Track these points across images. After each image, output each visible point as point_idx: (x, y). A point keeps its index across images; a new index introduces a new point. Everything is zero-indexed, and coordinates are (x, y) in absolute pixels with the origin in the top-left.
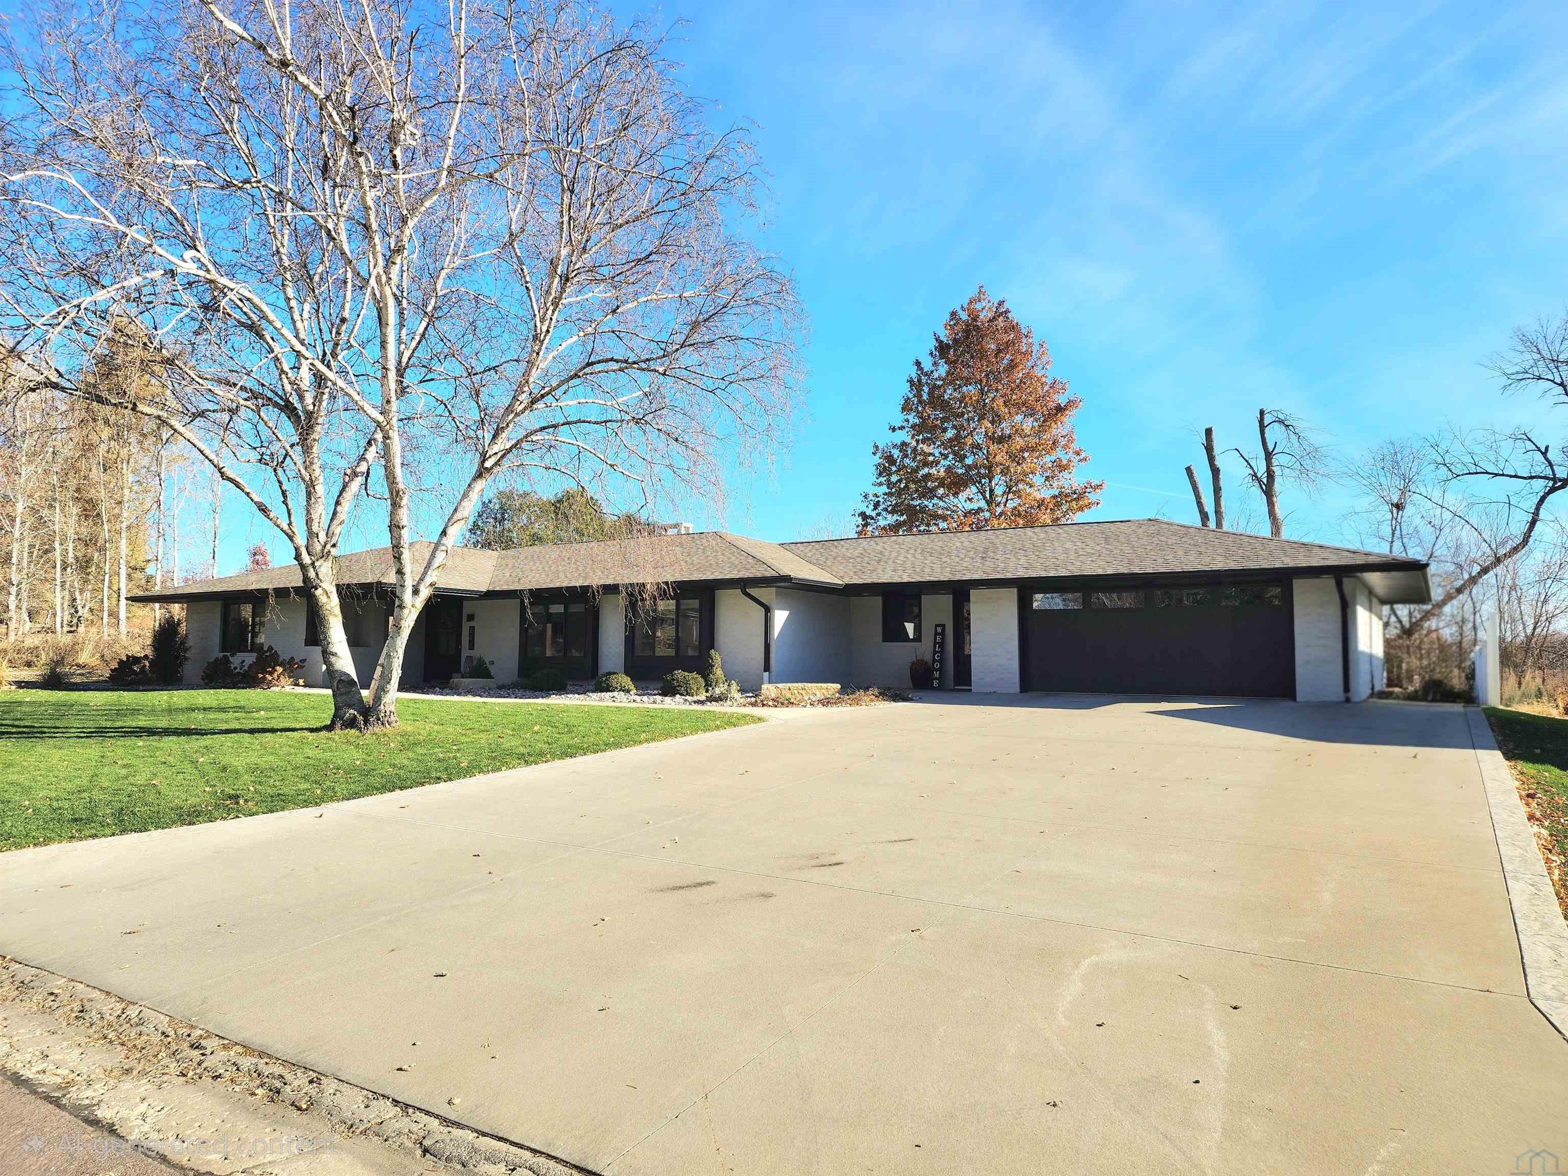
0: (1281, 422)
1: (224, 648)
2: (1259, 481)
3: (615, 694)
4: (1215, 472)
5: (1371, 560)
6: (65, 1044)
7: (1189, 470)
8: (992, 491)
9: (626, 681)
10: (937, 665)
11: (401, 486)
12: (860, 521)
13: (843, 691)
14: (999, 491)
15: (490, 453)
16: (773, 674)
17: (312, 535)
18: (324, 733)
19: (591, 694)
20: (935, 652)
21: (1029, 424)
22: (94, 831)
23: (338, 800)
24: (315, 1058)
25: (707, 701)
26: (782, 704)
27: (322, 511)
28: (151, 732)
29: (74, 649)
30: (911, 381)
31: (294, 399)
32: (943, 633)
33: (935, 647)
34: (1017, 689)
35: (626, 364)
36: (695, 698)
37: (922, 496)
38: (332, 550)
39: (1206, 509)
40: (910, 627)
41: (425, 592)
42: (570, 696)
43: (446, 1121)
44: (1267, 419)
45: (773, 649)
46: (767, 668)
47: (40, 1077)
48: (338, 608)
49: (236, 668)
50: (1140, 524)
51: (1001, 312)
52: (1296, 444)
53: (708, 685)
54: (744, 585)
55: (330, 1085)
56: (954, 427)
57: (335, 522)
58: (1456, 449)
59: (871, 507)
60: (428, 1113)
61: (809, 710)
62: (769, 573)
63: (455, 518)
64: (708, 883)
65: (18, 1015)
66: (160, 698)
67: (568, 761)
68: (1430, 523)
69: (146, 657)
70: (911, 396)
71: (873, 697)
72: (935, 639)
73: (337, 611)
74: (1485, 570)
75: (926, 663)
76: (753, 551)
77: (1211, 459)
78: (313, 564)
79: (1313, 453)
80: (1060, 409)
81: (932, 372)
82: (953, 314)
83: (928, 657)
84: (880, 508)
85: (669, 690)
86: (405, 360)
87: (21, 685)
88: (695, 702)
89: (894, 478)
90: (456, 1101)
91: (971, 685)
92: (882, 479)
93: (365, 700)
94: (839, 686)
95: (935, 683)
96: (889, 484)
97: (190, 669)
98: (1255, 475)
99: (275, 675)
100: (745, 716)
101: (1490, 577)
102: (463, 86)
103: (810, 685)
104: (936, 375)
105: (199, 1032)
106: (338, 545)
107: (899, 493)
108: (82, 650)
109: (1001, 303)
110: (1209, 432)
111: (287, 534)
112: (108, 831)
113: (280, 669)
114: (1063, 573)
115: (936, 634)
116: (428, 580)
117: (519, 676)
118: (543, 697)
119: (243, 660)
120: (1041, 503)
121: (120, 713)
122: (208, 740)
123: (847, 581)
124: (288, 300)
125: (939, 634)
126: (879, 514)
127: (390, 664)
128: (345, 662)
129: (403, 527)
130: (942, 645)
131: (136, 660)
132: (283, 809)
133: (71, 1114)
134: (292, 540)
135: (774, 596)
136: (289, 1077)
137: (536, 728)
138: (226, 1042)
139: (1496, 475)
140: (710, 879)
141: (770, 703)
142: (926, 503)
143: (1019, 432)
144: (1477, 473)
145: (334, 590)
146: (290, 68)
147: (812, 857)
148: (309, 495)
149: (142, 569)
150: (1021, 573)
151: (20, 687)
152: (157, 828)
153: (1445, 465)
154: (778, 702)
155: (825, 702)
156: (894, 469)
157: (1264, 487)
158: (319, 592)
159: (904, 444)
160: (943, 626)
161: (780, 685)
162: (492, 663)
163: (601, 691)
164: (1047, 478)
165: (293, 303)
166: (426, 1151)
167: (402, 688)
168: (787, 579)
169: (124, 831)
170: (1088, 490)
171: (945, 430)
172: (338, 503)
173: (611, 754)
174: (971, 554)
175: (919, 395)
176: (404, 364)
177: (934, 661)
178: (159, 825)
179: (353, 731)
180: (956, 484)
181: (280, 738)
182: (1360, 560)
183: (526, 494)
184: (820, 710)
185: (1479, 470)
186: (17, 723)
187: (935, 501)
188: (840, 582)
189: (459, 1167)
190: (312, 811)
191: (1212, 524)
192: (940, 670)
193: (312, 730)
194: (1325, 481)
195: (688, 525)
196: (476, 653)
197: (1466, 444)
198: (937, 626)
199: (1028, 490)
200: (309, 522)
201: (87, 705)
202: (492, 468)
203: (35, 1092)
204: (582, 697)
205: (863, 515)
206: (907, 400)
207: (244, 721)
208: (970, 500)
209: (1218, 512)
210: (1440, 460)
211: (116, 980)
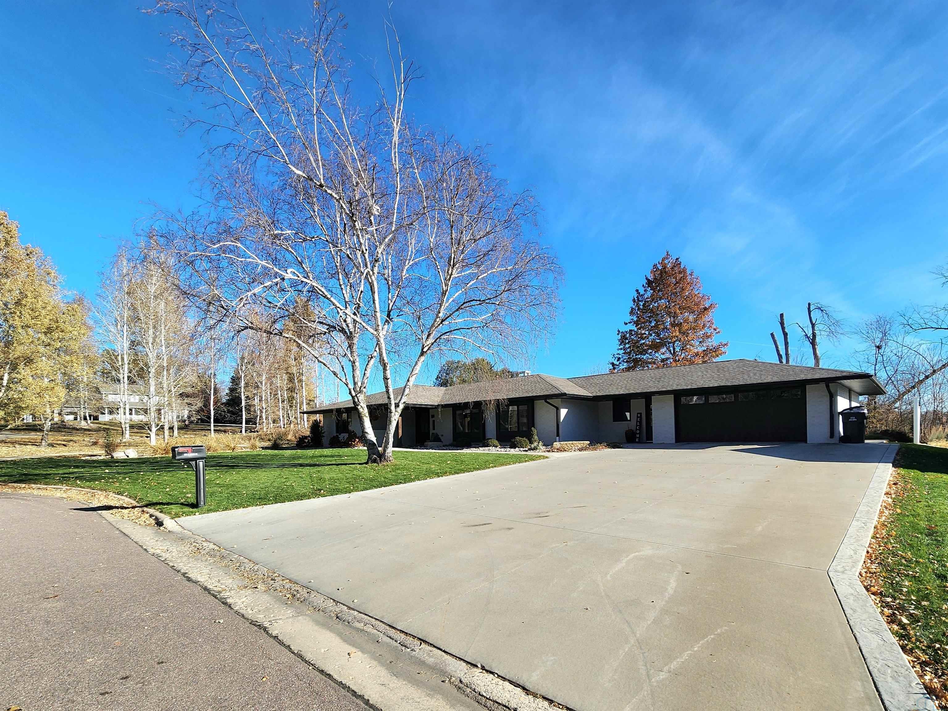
0: (819, 308)
1: (337, 432)
2: (808, 338)
3: (490, 448)
4: (785, 335)
5: (844, 374)
6: (228, 577)
7: (772, 335)
8: (674, 349)
9: (496, 442)
10: (638, 432)
11: (386, 361)
12: (611, 367)
13: (590, 444)
14: (677, 349)
15: (425, 345)
16: (561, 438)
17: (355, 383)
18: (364, 465)
19: (480, 448)
20: (637, 426)
21: (691, 318)
22: (265, 503)
23: (358, 491)
24: (314, 584)
25: (529, 450)
26: (561, 451)
27: (358, 373)
28: (301, 465)
29: (286, 434)
30: (634, 301)
31: (344, 326)
32: (641, 417)
33: (637, 423)
34: (674, 441)
35: (482, 302)
36: (525, 449)
37: (641, 353)
38: (364, 390)
39: (781, 353)
40: (628, 414)
41: (401, 406)
42: (472, 449)
43: (349, 608)
44: (812, 308)
45: (560, 427)
46: (558, 435)
47: (214, 588)
48: (368, 413)
49: (341, 440)
50: (736, 362)
51: (677, 263)
52: (827, 319)
53: (531, 443)
54: (546, 398)
55: (313, 594)
56: (655, 320)
57: (365, 378)
58: (916, 316)
59: (616, 360)
60: (344, 605)
61: (573, 453)
62: (557, 392)
63: (413, 374)
64: (490, 524)
65: (217, 567)
66: (310, 452)
67: (457, 475)
68: (896, 355)
69: (309, 436)
70: (634, 307)
71: (604, 447)
72: (637, 419)
73: (367, 415)
74: (927, 377)
75: (633, 431)
76: (552, 383)
77: (783, 328)
78: (356, 395)
79: (837, 323)
80: (705, 309)
81: (644, 294)
82: (655, 266)
83: (634, 428)
84: (621, 360)
85: (513, 446)
86: (390, 307)
87: (263, 448)
88: (524, 451)
89: (627, 346)
90: (355, 601)
91: (652, 440)
92: (622, 347)
93: (380, 452)
94: (589, 442)
95: (637, 440)
96: (625, 349)
97: (325, 440)
98: (806, 335)
99: (356, 443)
100: (540, 456)
101: (929, 381)
102: (399, 186)
103: (575, 442)
104: (646, 296)
105: (276, 575)
106: (367, 387)
107: (629, 353)
108: (289, 434)
109: (677, 259)
110: (782, 315)
111: (345, 384)
112: (270, 502)
113: (357, 440)
114: (695, 386)
115: (638, 417)
116: (402, 401)
117: (453, 441)
118: (460, 450)
119: (344, 436)
120: (697, 354)
121: (294, 458)
122: (319, 469)
123: (594, 394)
124: (340, 285)
125: (639, 417)
126: (620, 363)
127: (388, 436)
128: (371, 436)
129: (388, 379)
130: (641, 422)
131: (306, 437)
132: (337, 494)
133: (219, 600)
134: (347, 386)
135: (560, 403)
136: (300, 590)
137: (448, 462)
138: (284, 578)
139: (937, 328)
140: (490, 522)
141: (556, 451)
142: (642, 356)
143: (686, 321)
144: (926, 328)
145: (365, 406)
146: (324, 188)
147: (537, 514)
148: (353, 366)
149: (314, 401)
150: (675, 388)
151: (263, 449)
152: (288, 501)
153: (909, 325)
154: (559, 450)
155: (581, 450)
156: (627, 341)
157: (811, 341)
158: (359, 407)
159: (631, 331)
160: (641, 414)
161: (562, 443)
162: (442, 435)
163: (485, 447)
164: (700, 342)
165: (343, 287)
166: (337, 618)
167: (393, 447)
168: (565, 394)
169: (276, 503)
170: (721, 347)
171: (650, 322)
172: (366, 370)
173: (475, 472)
174: (654, 380)
175: (638, 306)
176: (390, 309)
177: (637, 429)
178: (290, 500)
179: (375, 464)
180: (656, 347)
181: (346, 467)
182: (839, 375)
183: (458, 362)
184: (578, 453)
185: (928, 326)
186: (255, 463)
187: (647, 355)
188: (592, 395)
189: (347, 623)
190: (347, 495)
191: (784, 361)
192: (639, 434)
193: (360, 464)
194: (842, 336)
195: (528, 372)
196: (434, 431)
197: (920, 314)
198: (638, 413)
199: (692, 348)
200: (354, 377)
201: (284, 455)
202: (426, 351)
203: (209, 593)
204: (476, 449)
205: (613, 364)
206: (632, 309)
207: (338, 461)
208: (663, 354)
209: (787, 354)
210: (905, 322)
211: (255, 556)
